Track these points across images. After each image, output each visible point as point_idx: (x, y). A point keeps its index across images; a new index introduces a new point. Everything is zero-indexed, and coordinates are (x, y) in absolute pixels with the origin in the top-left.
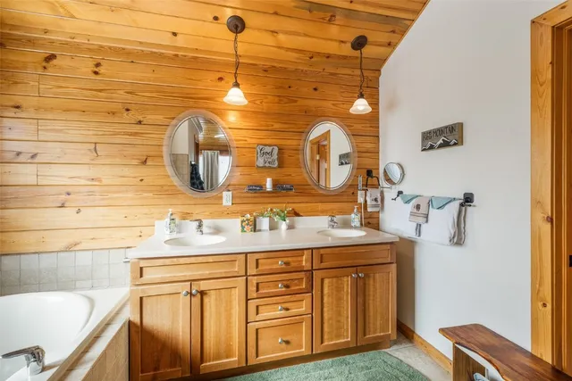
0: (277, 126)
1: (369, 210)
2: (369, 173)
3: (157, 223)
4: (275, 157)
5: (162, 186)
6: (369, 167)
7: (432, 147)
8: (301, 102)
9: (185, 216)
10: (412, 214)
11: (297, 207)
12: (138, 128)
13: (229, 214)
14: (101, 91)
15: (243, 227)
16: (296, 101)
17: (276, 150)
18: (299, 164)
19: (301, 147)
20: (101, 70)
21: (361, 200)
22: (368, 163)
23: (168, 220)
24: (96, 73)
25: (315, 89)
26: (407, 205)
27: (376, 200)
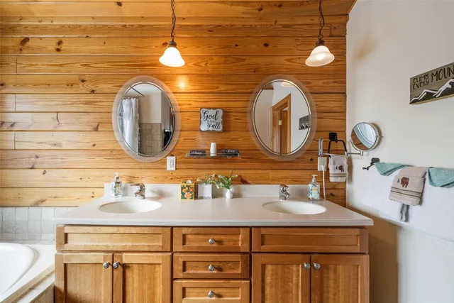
0: (222, 88)
1: (332, 179)
2: (333, 137)
3: (106, 185)
4: (220, 120)
5: (112, 150)
6: (333, 130)
7: (429, 97)
8: (249, 60)
9: (132, 180)
10: (394, 190)
11: (245, 174)
12: (91, 97)
13: (172, 179)
14: (61, 65)
15: (183, 194)
16: (243, 60)
17: (221, 112)
18: (248, 128)
19: (248, 109)
20: (63, 47)
21: (321, 168)
22: (331, 124)
23: (114, 184)
24: (58, 50)
25: (266, 45)
26: (385, 177)
27: (341, 168)
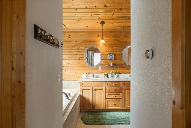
0: (114, 48)
3: (83, 74)
4: (113, 57)
5: (84, 65)
8: (121, 40)
9: (89, 73)
11: (120, 71)
12: (78, 50)
13: (101, 73)
14: (70, 42)
15: (104, 76)
16: (119, 40)
17: (113, 54)
18: (121, 59)
19: (121, 54)
20: (70, 37)
23: (86, 74)
24: (69, 37)
25: (125, 36)
